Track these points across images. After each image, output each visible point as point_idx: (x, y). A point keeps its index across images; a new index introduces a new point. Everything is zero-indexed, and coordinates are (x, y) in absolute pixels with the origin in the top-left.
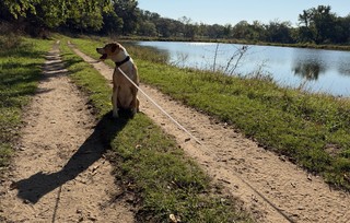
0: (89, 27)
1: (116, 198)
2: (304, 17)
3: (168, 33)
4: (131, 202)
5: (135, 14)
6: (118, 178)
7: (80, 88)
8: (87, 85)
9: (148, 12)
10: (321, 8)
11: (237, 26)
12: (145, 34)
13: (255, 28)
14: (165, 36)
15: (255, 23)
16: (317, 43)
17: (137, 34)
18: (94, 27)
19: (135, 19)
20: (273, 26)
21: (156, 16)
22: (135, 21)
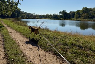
0: (7, 16)
1: (4, 58)
2: (60, 13)
3: (29, 17)
4: (6, 58)
5: (20, 12)
6: (5, 55)
7: (1, 35)
8: (3, 34)
9: (24, 12)
10: (64, 11)
11: (46, 15)
12: (23, 17)
13: (50, 15)
14: (28, 17)
15: (50, 14)
16: (64, 18)
17: (21, 17)
18: (9, 16)
19: (20, 13)
20: (54, 15)
21: (26, 13)
22: (20, 14)
